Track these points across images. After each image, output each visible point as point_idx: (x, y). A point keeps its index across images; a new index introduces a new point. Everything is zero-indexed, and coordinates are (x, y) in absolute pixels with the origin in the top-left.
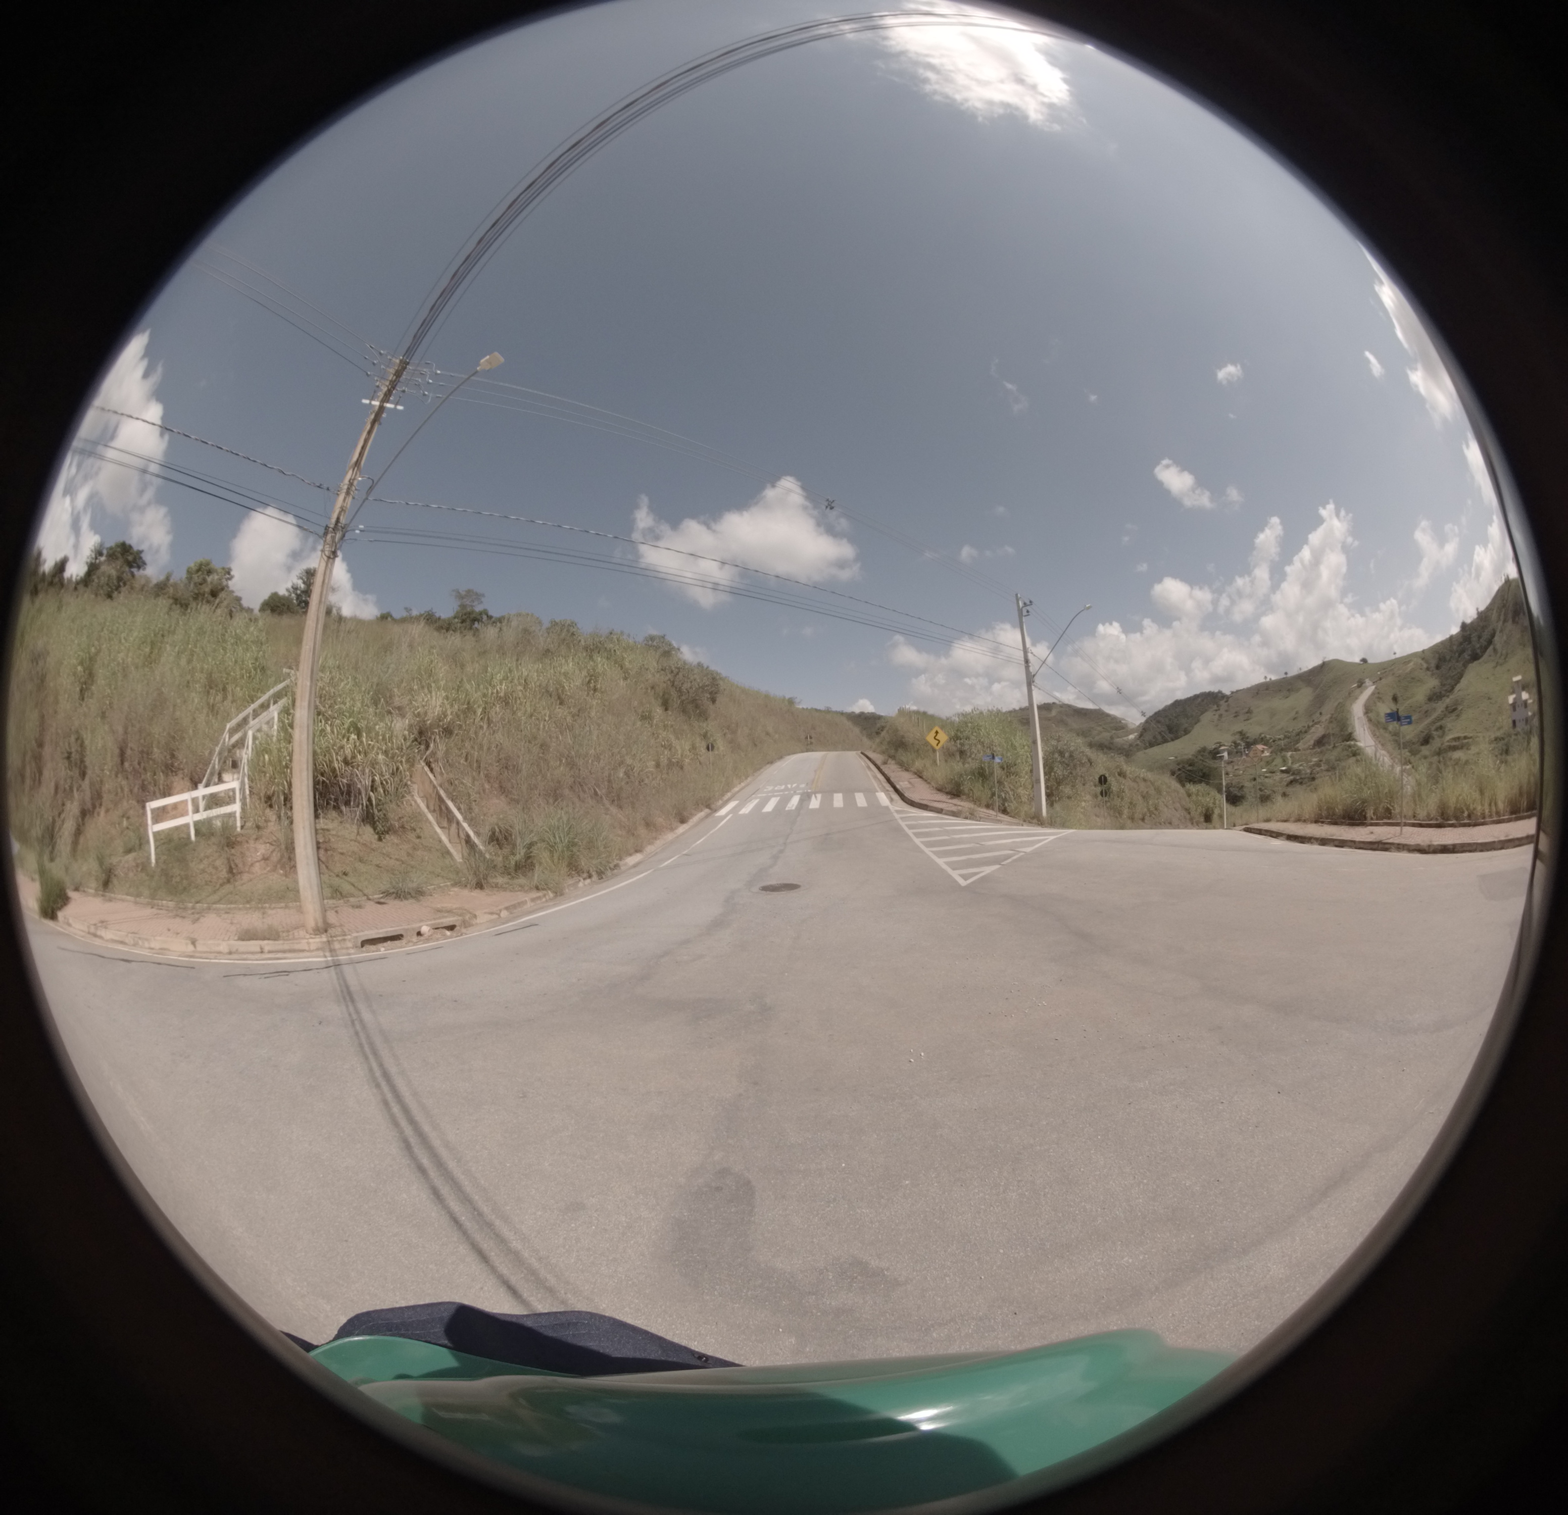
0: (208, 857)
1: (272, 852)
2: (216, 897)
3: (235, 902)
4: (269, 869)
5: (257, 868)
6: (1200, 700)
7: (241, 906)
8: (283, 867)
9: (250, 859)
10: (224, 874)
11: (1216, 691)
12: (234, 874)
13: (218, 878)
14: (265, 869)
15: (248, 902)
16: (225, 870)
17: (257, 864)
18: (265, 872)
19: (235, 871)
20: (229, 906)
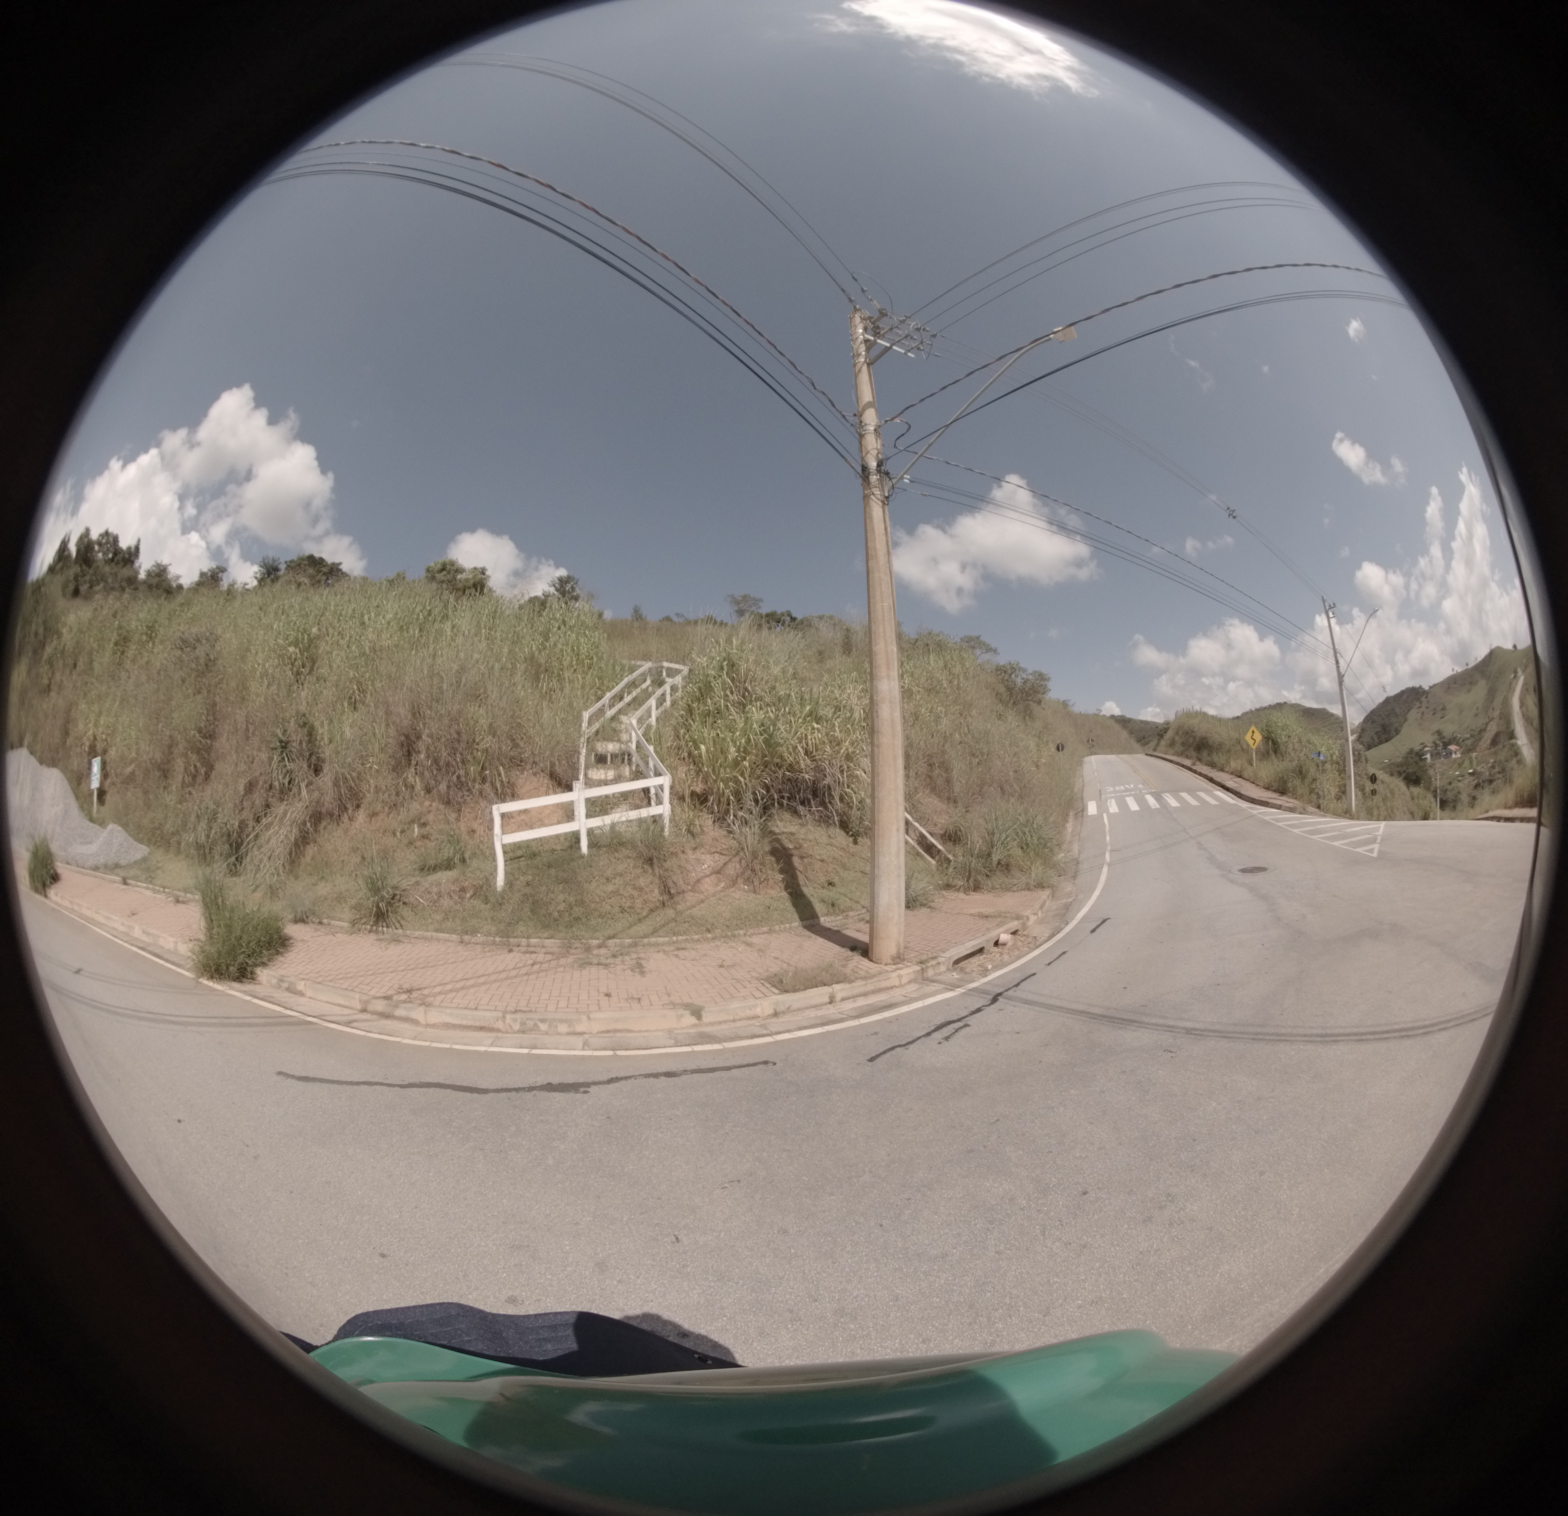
0: (621, 875)
1: (725, 864)
2: (642, 928)
3: (685, 933)
4: (723, 884)
5: (708, 885)
6: (1405, 696)
7: (696, 937)
8: (748, 881)
9: (694, 875)
10: (655, 895)
11: (1417, 686)
12: (671, 896)
13: (645, 902)
14: (717, 885)
15: (709, 931)
16: (656, 891)
17: (707, 880)
18: (719, 888)
19: (673, 891)
20: (675, 938)
